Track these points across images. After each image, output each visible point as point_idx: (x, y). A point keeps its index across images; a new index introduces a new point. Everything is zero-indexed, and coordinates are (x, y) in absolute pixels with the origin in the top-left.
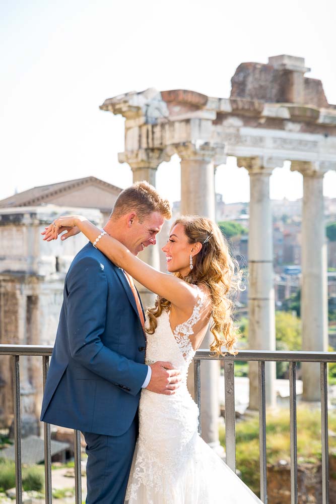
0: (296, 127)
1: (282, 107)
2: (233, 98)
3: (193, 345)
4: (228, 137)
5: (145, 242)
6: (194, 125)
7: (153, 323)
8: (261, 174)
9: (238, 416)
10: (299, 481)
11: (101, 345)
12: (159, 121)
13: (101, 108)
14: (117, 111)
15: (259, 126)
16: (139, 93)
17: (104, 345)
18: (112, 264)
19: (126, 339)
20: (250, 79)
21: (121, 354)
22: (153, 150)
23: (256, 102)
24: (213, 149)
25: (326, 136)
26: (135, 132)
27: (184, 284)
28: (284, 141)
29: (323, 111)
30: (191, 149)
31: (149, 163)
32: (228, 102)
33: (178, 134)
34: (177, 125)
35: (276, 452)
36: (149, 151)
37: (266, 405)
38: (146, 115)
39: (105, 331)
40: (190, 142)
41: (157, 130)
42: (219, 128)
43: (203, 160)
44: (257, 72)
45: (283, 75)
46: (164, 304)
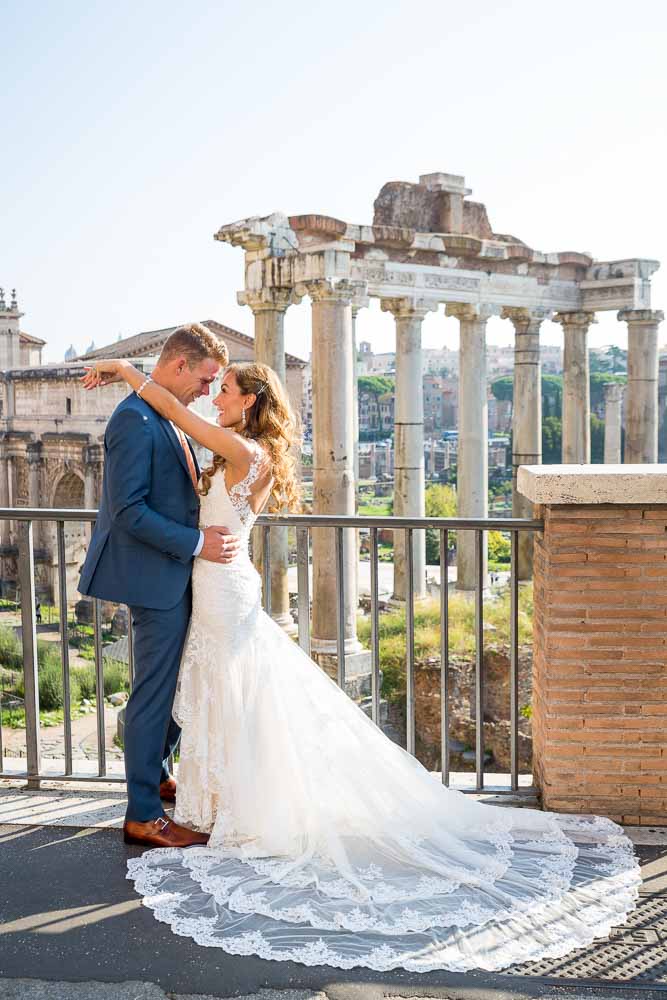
0: (453, 261)
1: (437, 236)
2: (377, 226)
3: (253, 507)
4: (371, 273)
5: (197, 392)
6: (329, 259)
7: (206, 483)
8: (410, 318)
9: (382, 607)
10: (450, 682)
11: (145, 507)
12: (287, 253)
13: (216, 237)
14: (236, 242)
15: (409, 260)
16: (263, 219)
17: (150, 507)
18: (159, 416)
19: (174, 501)
20: (398, 202)
21: (168, 517)
22: (279, 289)
23: (404, 230)
24: (352, 288)
25: (489, 273)
26: (257, 267)
27: (239, 438)
28: (439, 278)
29: (486, 242)
30: (326, 287)
31: (275, 304)
32: (370, 230)
33: (310, 269)
34: (308, 258)
35: (425, 648)
36: (275, 290)
37: (415, 594)
38: (271, 246)
39: (150, 493)
40: (324, 279)
41: (285, 264)
42: (359, 263)
43: (340, 301)
44: (406, 194)
45: (437, 198)
46: (219, 461)
